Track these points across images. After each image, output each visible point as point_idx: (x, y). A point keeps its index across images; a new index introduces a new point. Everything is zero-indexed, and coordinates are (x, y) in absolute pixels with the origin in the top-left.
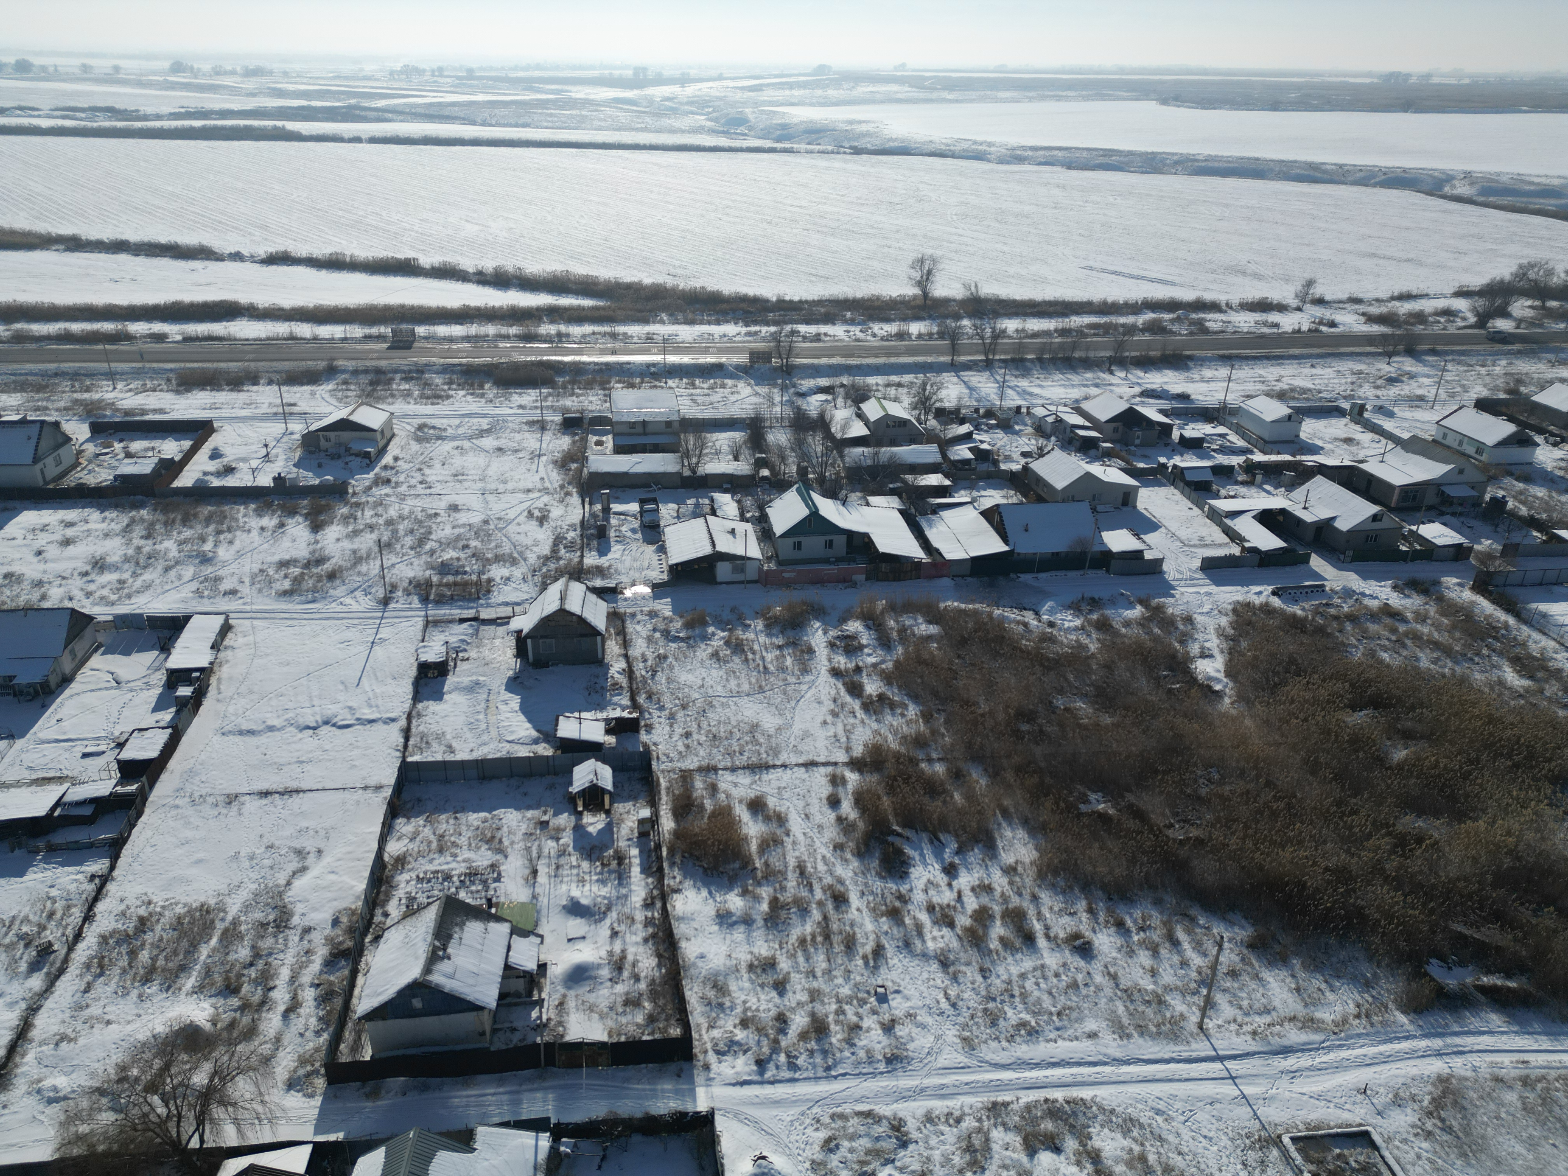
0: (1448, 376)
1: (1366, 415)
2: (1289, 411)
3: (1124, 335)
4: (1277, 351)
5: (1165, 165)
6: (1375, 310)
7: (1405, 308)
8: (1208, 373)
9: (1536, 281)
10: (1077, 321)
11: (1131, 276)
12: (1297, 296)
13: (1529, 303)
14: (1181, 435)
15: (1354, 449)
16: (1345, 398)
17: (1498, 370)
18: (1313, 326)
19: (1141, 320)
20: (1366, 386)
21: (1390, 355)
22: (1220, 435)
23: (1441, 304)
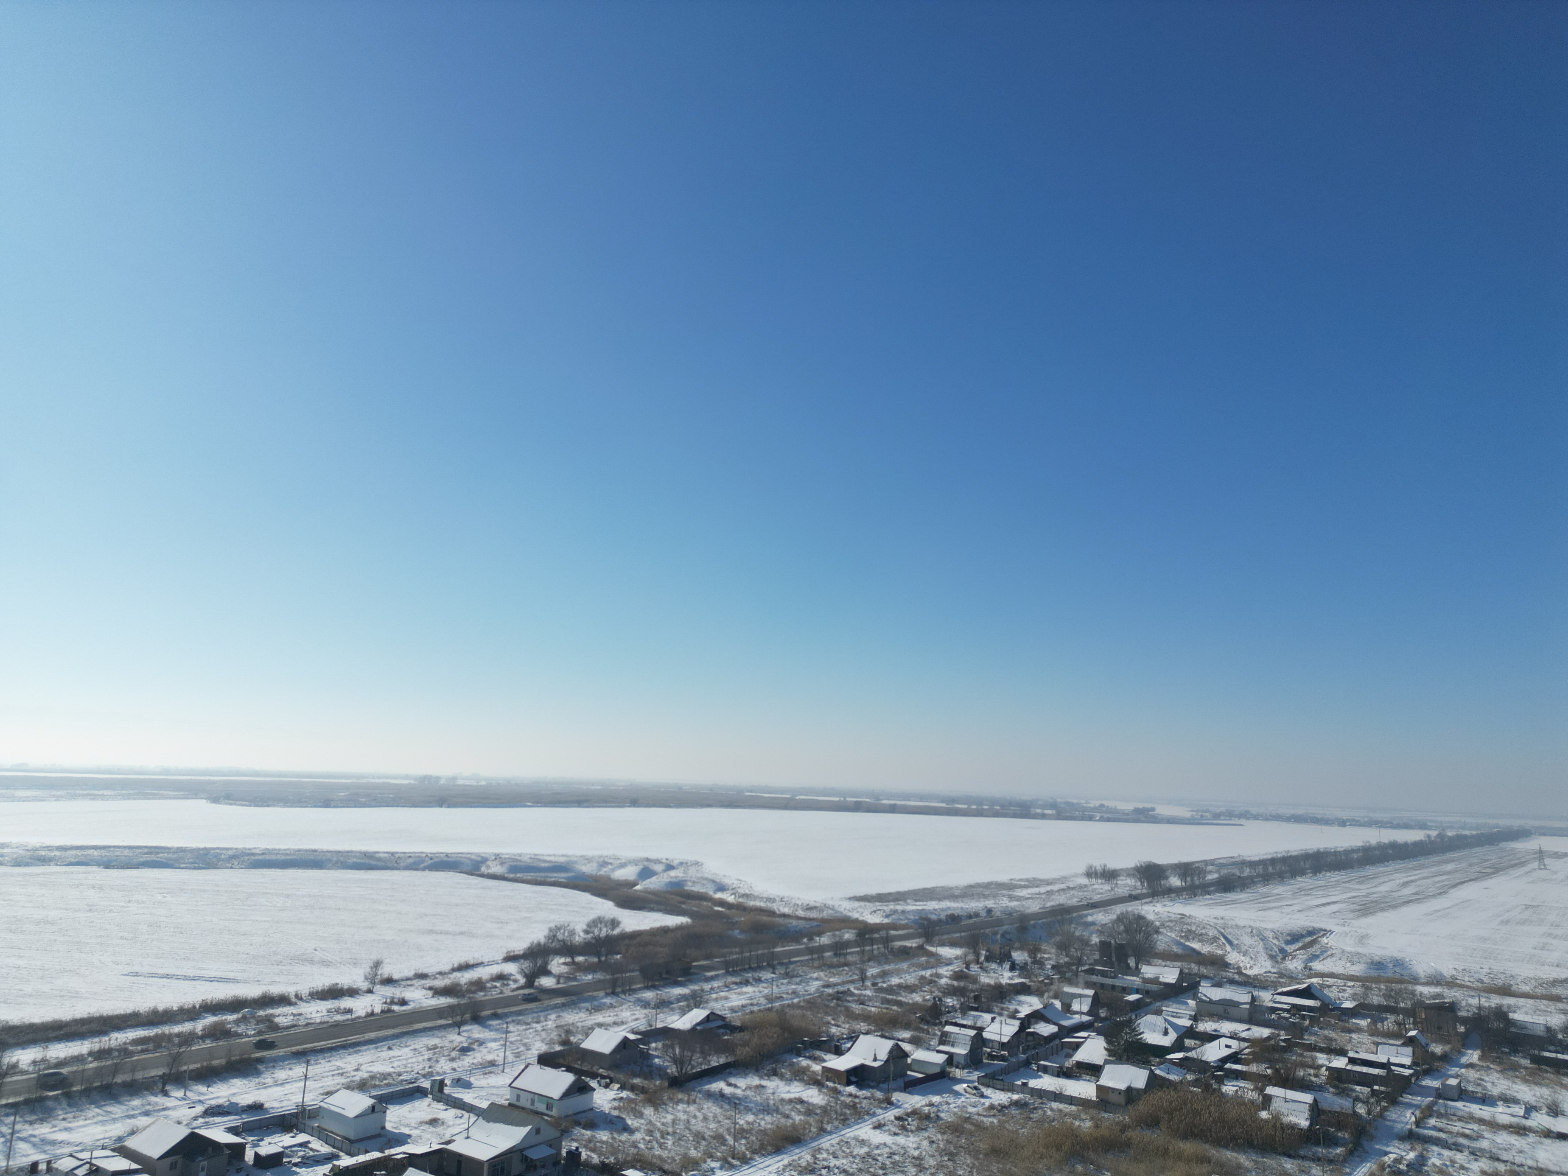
0: (512, 1037)
1: (447, 1090)
2: (372, 1101)
3: (180, 1045)
4: (353, 1038)
5: (219, 860)
6: (440, 983)
7: (466, 977)
8: (281, 1074)
9: (563, 941)
10: (118, 1038)
11: (186, 978)
12: (366, 978)
13: (562, 960)
14: (256, 1154)
15: (440, 1130)
16: (424, 1076)
17: (550, 1024)
18: (385, 1007)
19: (199, 1026)
20: (443, 1060)
21: (458, 1025)
22: (301, 1145)
23: (495, 970)
